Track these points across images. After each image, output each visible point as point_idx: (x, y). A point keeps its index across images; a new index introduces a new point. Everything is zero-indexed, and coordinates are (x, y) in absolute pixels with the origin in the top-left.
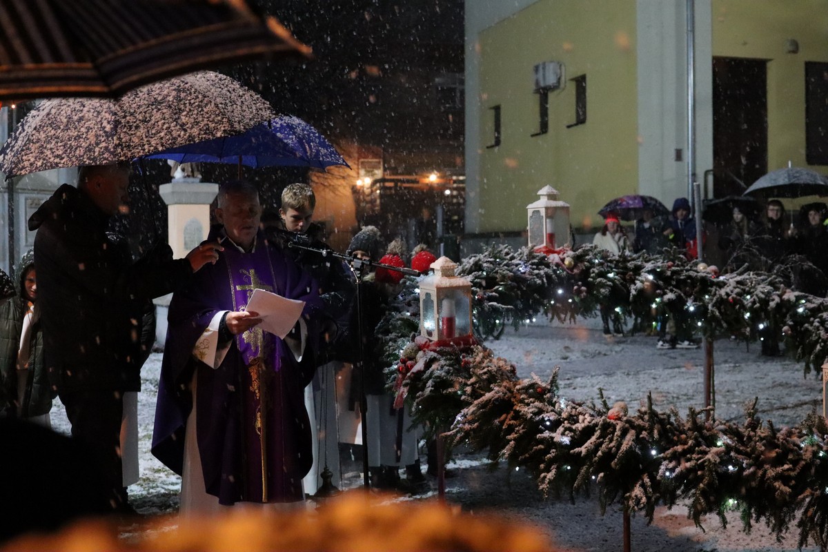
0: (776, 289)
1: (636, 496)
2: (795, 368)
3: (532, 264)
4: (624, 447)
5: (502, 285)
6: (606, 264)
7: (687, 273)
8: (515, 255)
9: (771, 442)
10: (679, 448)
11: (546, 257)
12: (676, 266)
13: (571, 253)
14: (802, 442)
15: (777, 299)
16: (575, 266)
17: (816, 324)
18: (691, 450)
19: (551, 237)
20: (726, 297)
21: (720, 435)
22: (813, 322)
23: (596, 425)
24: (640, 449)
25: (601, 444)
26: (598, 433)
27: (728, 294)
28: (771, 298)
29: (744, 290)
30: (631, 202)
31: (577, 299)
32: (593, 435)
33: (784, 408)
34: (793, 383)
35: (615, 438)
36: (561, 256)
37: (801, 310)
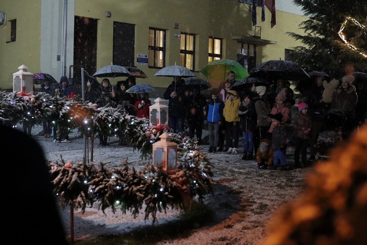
0: (122, 114)
1: (79, 201)
2: (116, 150)
3: (16, 100)
4: (73, 180)
5: (3, 109)
6: (49, 102)
7: (84, 107)
8: (8, 96)
9: (134, 176)
10: (97, 180)
11: (22, 97)
12: (79, 103)
13: (33, 96)
14: (146, 176)
15: (123, 119)
16: (35, 102)
17: (139, 129)
18: (102, 180)
19: (24, 88)
20: (101, 117)
21: (113, 173)
22: (138, 128)
23: (60, 171)
24: (80, 180)
25: (62, 179)
26: (61, 174)
27: (102, 116)
28: (120, 118)
29: (108, 114)
30: (39, 76)
31: (36, 117)
32: (58, 175)
33: (116, 166)
34: (117, 156)
35: (69, 176)
36: (29, 97)
37: (132, 123)
